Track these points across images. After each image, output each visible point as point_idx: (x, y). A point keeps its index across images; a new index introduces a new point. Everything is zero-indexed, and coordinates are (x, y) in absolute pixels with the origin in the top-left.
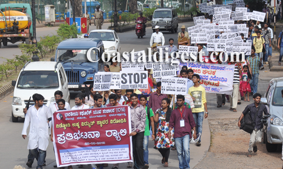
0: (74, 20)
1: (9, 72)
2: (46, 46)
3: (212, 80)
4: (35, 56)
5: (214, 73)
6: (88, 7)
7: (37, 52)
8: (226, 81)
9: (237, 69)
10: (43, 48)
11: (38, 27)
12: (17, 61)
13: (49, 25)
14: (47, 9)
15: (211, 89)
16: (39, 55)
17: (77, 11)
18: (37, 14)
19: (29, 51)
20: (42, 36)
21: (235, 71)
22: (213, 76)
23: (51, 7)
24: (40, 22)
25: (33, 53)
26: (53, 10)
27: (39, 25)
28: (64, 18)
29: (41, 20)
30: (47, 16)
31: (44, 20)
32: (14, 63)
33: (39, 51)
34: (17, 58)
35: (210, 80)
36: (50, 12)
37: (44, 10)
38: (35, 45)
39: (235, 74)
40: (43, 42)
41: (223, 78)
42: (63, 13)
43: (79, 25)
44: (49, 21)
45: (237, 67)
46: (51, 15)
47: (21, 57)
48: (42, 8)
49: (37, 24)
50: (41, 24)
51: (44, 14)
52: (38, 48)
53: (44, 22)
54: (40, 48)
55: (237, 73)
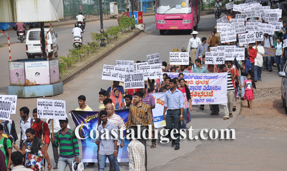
0: (133, 14)
1: (82, 55)
2: (111, 34)
3: (205, 90)
4: (103, 43)
5: (207, 83)
6: (143, 3)
7: (104, 39)
8: (220, 89)
9: (229, 76)
10: (109, 36)
11: (104, 19)
12: (89, 46)
13: (114, 17)
14: (112, 5)
15: (205, 100)
16: (106, 42)
17: (135, 6)
18: (104, 9)
19: (98, 39)
20: (108, 27)
21: (228, 78)
22: (207, 86)
23: (115, 4)
24: (106, 15)
25: (101, 40)
26: (117, 6)
27: (106, 18)
28: (125, 12)
29: (107, 14)
30: (112, 11)
31: (110, 14)
32: (87, 48)
33: (106, 38)
34: (89, 44)
35: (203, 90)
36: (114, 7)
37: (109, 6)
38: (102, 34)
39: (228, 81)
40: (109, 31)
41: (216, 87)
42: (124, 8)
43: (136, 17)
44: (114, 15)
45: (230, 73)
46: (115, 10)
47: (92, 43)
48: (108, 4)
49: (104, 17)
50: (107, 17)
51: (109, 9)
52: (105, 36)
53: (109, 16)
54: (106, 36)
55: (230, 79)
